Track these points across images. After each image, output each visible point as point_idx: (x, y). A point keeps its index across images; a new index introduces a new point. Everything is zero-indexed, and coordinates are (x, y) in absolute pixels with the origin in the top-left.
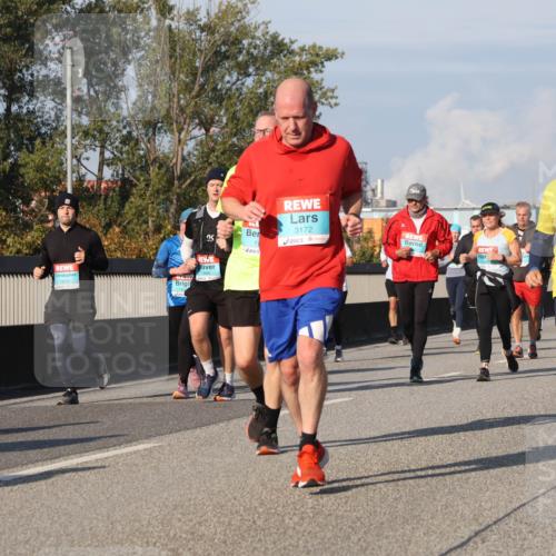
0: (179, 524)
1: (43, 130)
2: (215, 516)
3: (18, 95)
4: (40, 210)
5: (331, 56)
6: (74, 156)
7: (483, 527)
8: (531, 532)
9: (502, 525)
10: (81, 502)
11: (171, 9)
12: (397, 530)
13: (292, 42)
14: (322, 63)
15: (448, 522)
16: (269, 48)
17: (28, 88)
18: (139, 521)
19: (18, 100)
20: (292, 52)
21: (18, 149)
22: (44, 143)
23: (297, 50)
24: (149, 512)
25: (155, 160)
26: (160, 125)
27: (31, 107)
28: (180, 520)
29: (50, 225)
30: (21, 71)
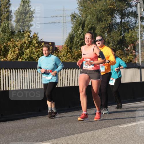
1: (131, 27)
3: (124, 17)
4: (131, 50)
6: (141, 34)
17: (127, 14)
19: (124, 18)
21: (124, 32)
22: (132, 30)
27: (128, 20)
29: (134, 54)
30: (125, 10)
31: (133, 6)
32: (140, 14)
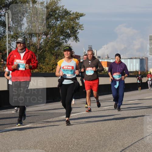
0: (39, 147)
2: (49, 145)
5: (82, 15)
6: (8, 44)
7: (124, 148)
8: (138, 150)
9: (130, 148)
10: (11, 141)
11: (36, 2)
12: (100, 149)
13: (70, 11)
14: (79, 17)
15: (115, 147)
16: (64, 13)
18: (28, 146)
20: (70, 14)
23: (72, 14)
24: (30, 144)
25: (32, 44)
26: (33, 35)
28: (39, 146)
29: (2, 63)
31: (2, 16)
32: (8, 23)
